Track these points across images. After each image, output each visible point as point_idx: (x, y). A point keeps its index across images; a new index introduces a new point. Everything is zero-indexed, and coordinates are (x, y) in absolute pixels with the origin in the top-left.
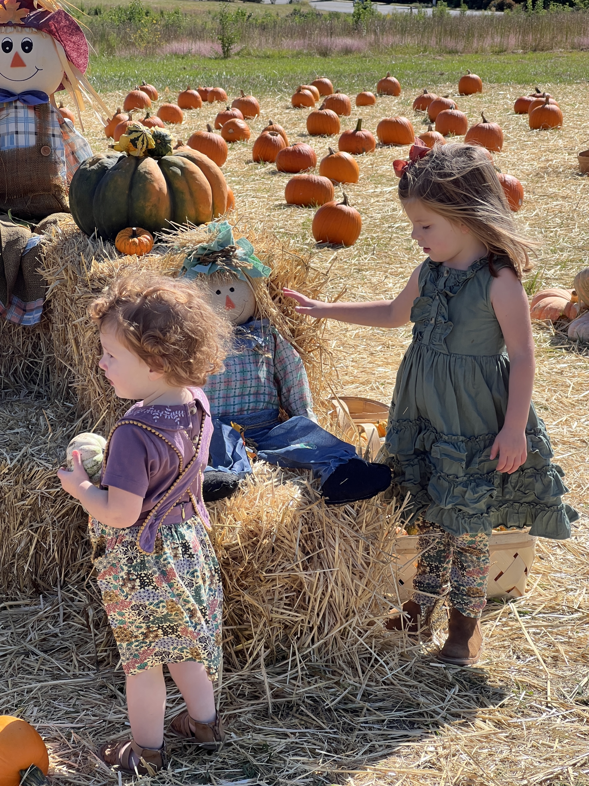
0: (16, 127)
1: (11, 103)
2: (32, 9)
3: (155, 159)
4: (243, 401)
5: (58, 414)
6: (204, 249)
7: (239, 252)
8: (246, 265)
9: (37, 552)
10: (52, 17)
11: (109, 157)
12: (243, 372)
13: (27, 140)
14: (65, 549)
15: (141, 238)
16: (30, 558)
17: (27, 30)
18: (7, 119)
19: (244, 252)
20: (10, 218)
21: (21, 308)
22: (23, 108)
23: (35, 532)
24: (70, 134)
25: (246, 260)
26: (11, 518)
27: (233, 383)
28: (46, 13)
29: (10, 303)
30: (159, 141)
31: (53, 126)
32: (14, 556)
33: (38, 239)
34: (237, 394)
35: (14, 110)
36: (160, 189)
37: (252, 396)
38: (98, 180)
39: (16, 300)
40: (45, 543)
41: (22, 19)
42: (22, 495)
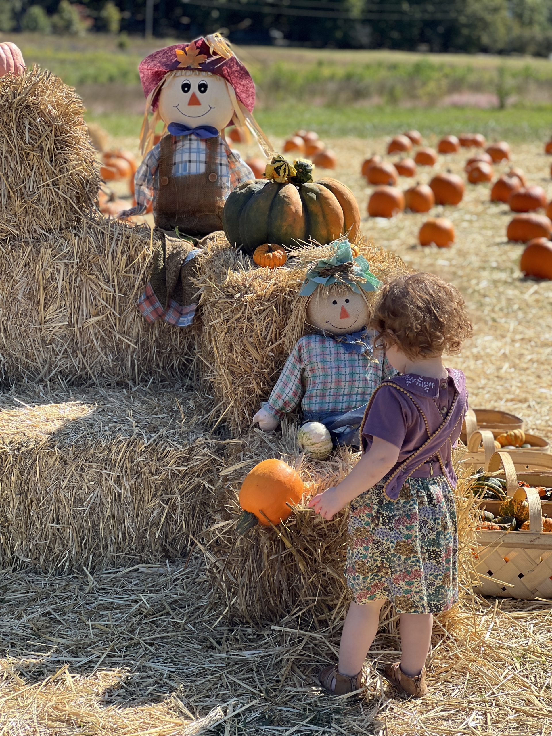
0: (190, 157)
1: (186, 136)
2: (210, 56)
3: (296, 186)
4: (351, 399)
5: (197, 404)
6: (325, 263)
7: (356, 268)
8: (360, 280)
9: (167, 522)
10: (226, 64)
11: (256, 183)
12: (352, 374)
13: (198, 168)
14: (191, 521)
15: (275, 253)
16: (161, 526)
17: (204, 73)
18: (183, 149)
19: (360, 268)
20: (177, 234)
21: (178, 312)
22: (197, 140)
23: (166, 504)
24: (237, 163)
25: (361, 275)
26: (146, 490)
27: (343, 383)
28: (222, 59)
29: (169, 307)
30: (301, 170)
31: (221, 156)
32: (147, 523)
33: (197, 252)
34: (346, 393)
35: (188, 142)
36: (296, 211)
37: (359, 396)
38: (245, 202)
39: (174, 304)
40: (175, 515)
41: (200, 64)
42: (156, 471)
